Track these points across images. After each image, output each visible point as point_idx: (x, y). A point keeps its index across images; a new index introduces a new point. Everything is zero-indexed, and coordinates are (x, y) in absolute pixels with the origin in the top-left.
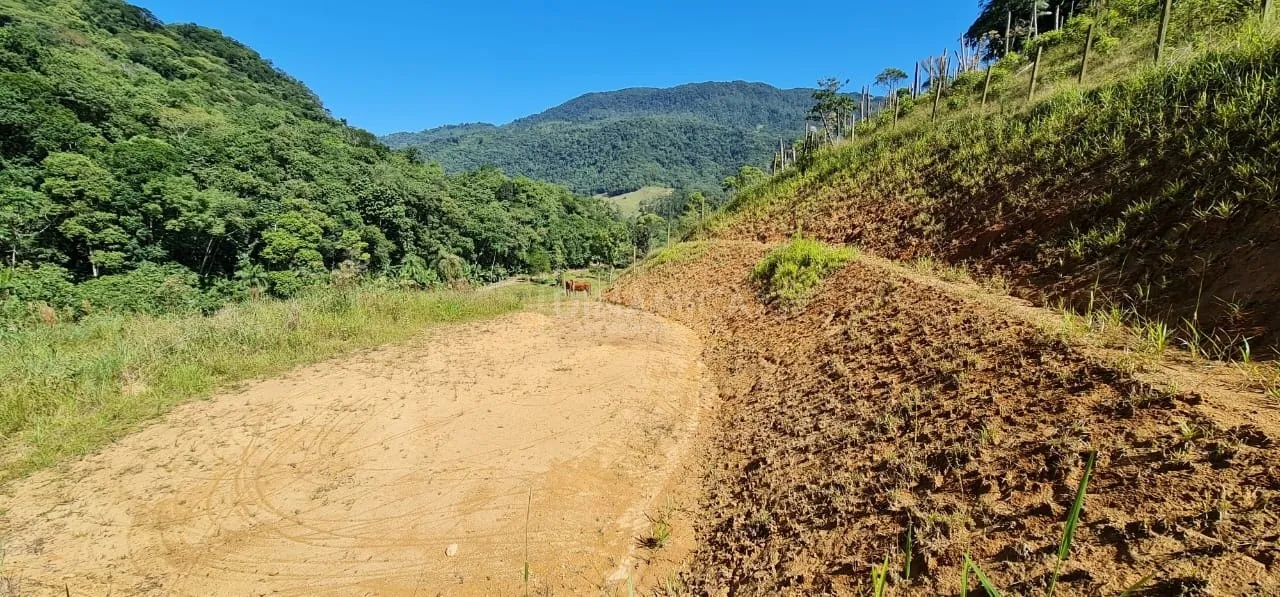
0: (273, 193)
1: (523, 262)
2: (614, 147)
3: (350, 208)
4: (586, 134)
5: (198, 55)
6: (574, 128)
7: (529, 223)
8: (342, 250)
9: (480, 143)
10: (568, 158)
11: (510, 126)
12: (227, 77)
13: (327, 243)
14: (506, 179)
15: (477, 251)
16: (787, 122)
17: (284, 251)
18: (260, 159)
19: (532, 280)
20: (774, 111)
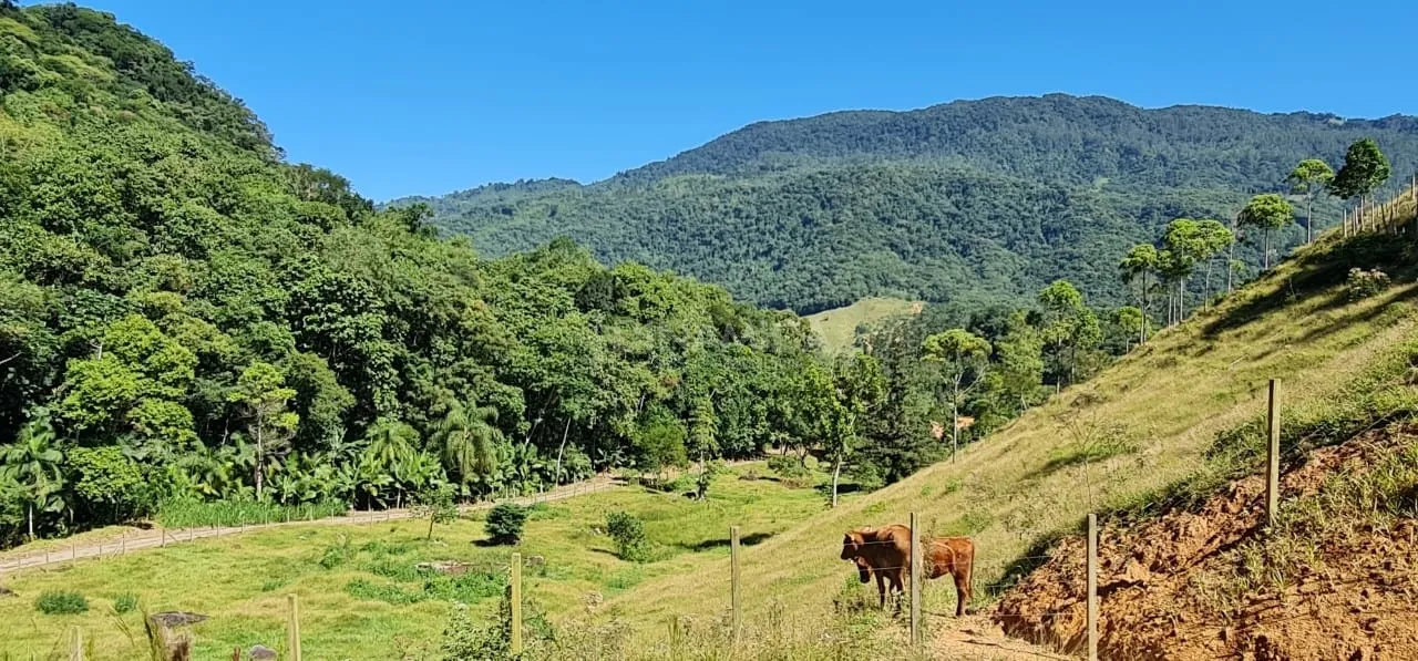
0: (113, 278)
1: (625, 441)
2: (806, 221)
3: (271, 315)
4: (753, 198)
5: (67, 52)
6: (730, 186)
7: (644, 357)
8: (242, 404)
9: (553, 213)
10: (716, 241)
11: (609, 184)
12: (110, 88)
13: (210, 389)
14: (599, 268)
15: (530, 416)
16: (1160, 171)
17: (105, 404)
18: (100, 211)
19: (643, 482)
20: (1129, 151)
